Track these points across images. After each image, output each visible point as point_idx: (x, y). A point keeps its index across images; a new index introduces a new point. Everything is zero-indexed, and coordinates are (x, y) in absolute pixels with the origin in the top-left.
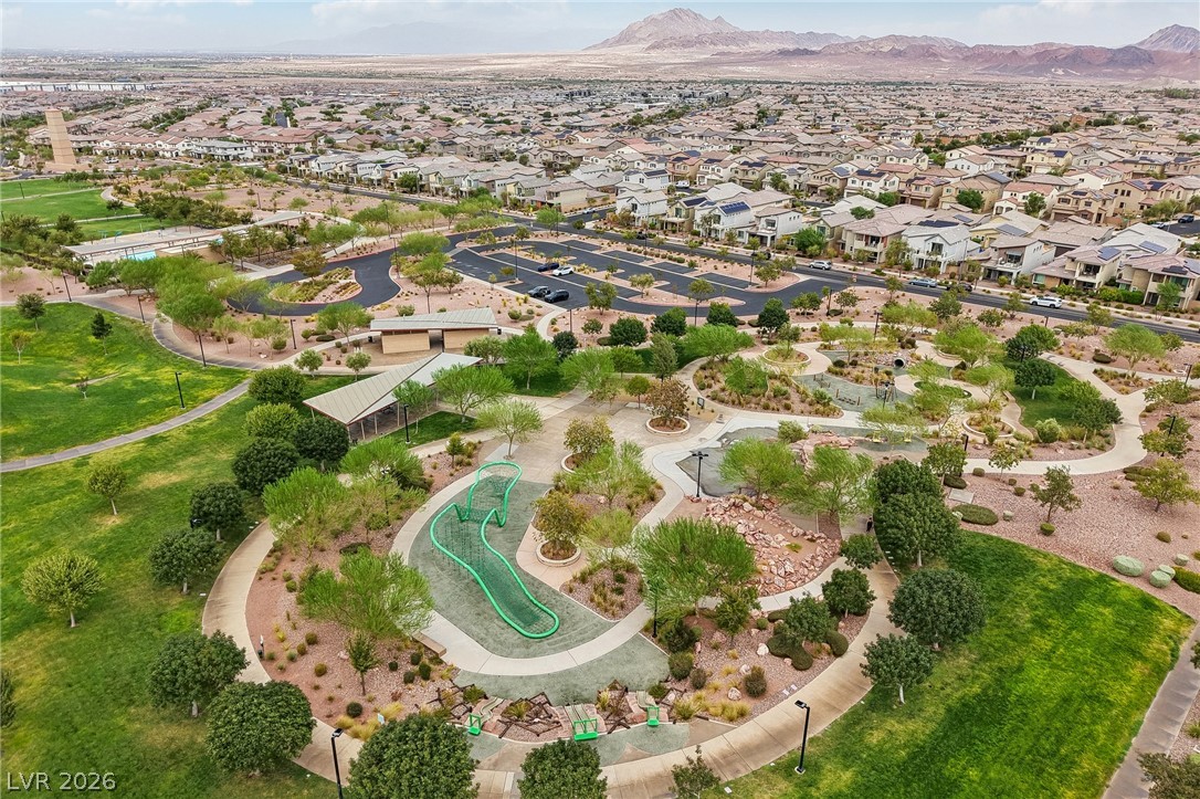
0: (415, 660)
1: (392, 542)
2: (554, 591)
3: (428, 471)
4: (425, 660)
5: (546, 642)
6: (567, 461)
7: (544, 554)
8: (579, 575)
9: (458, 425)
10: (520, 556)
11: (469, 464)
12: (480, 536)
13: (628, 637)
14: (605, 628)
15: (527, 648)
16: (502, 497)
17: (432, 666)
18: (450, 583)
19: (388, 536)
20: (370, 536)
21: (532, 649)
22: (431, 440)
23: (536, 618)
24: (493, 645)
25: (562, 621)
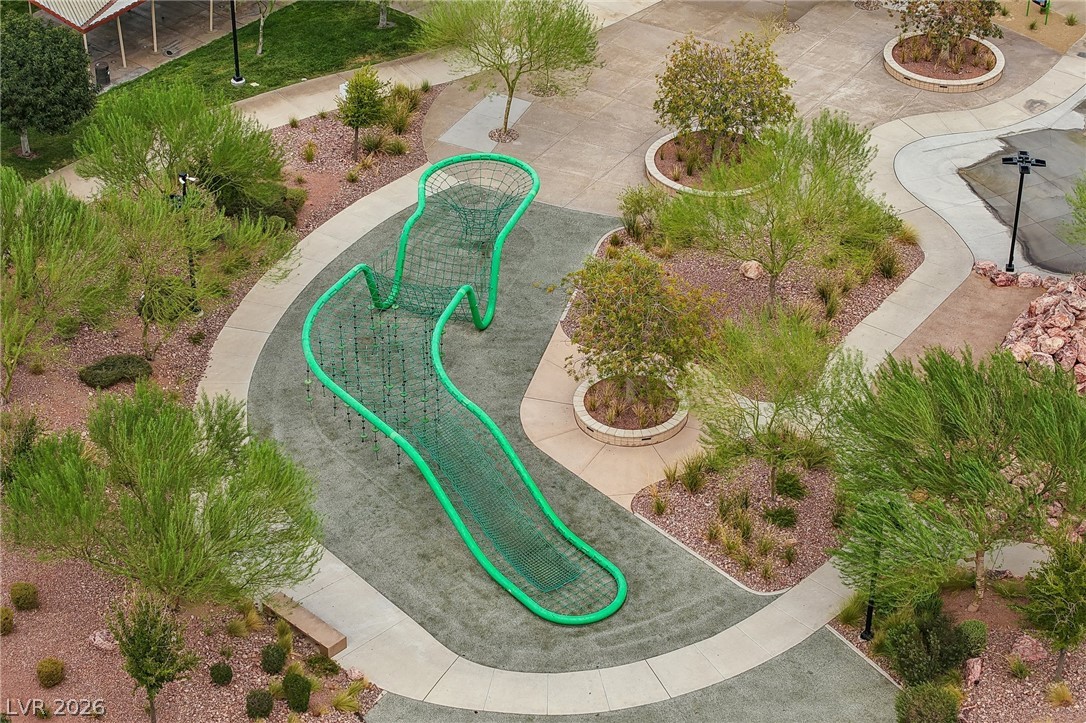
0: (273, 662)
1: (205, 357)
2: (616, 510)
3: (292, 166)
4: (296, 663)
5: (593, 636)
6: (661, 155)
7: (592, 409)
8: (681, 471)
9: (369, 36)
10: (533, 414)
11: (398, 151)
12: (427, 353)
13: (798, 636)
14: (744, 608)
15: (545, 647)
16: (485, 247)
17: (311, 678)
18: (352, 473)
19: (197, 339)
20: (153, 340)
21: (555, 653)
22: (297, 77)
23: (569, 576)
24: (461, 635)
25: (636, 587)
